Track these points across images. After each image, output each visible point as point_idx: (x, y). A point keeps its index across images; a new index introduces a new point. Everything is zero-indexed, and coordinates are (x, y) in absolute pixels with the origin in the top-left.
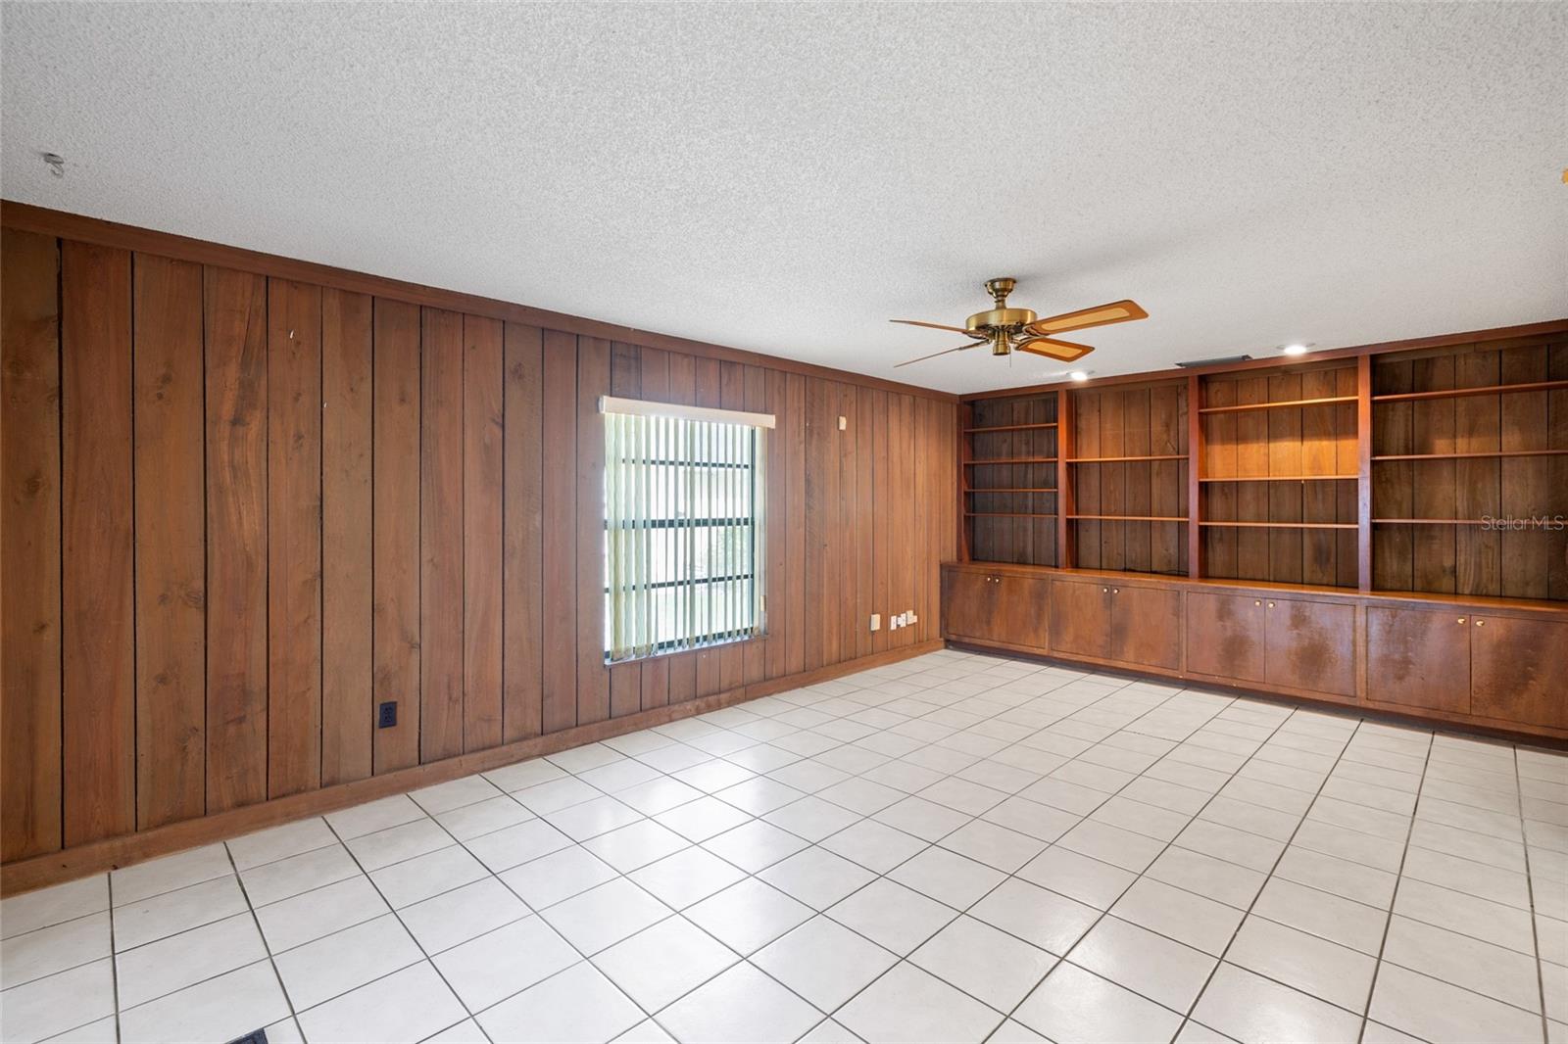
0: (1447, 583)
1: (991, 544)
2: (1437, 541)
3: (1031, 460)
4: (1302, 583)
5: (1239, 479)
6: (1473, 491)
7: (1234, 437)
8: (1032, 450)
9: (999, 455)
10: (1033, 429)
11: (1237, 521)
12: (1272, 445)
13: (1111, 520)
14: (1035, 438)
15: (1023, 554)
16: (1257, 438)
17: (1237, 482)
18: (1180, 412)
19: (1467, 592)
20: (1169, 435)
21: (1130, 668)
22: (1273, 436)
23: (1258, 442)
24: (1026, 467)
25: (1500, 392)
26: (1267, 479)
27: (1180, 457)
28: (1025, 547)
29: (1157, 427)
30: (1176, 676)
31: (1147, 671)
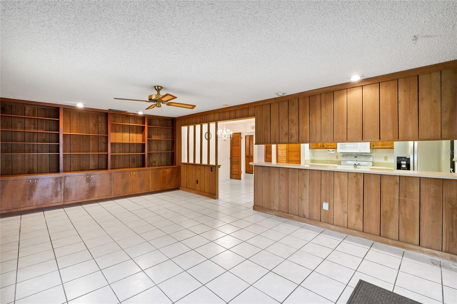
0: (154, 164)
1: (10, 167)
2: (153, 156)
3: (36, 131)
4: (130, 168)
5: (115, 142)
6: (158, 146)
7: (114, 131)
8: (36, 127)
9: (16, 128)
10: (38, 119)
11: (115, 153)
12: (123, 134)
13: (75, 154)
14: (38, 123)
15: (33, 169)
16: (119, 132)
17: (115, 143)
18: (99, 122)
19: (157, 165)
20: (95, 128)
21: (96, 199)
22: (124, 132)
23: (120, 133)
24: (34, 135)
25: (161, 128)
26: (122, 142)
27: (99, 135)
28: (33, 166)
29: (91, 125)
30: (110, 197)
31: (102, 198)
